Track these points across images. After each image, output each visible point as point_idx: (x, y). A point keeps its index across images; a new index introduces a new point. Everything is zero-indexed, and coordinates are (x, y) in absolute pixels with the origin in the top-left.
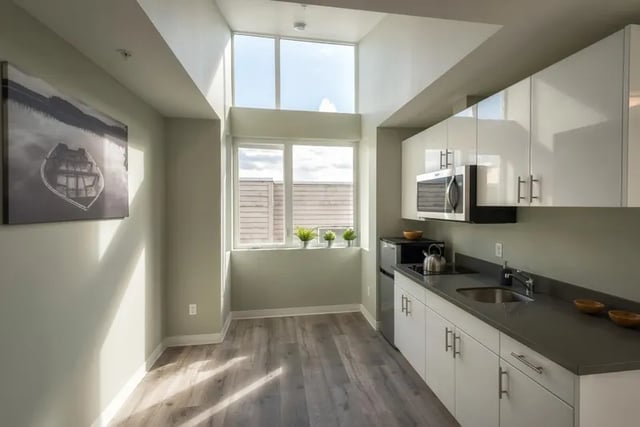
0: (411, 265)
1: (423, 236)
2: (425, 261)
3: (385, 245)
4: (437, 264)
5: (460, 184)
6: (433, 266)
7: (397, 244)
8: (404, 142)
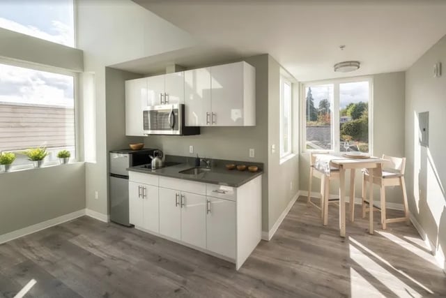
0: (143, 166)
1: (145, 147)
2: (153, 162)
3: (115, 156)
4: (160, 161)
5: (176, 114)
6: (157, 163)
7: (130, 153)
8: (127, 82)
